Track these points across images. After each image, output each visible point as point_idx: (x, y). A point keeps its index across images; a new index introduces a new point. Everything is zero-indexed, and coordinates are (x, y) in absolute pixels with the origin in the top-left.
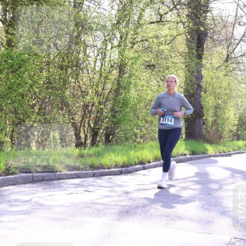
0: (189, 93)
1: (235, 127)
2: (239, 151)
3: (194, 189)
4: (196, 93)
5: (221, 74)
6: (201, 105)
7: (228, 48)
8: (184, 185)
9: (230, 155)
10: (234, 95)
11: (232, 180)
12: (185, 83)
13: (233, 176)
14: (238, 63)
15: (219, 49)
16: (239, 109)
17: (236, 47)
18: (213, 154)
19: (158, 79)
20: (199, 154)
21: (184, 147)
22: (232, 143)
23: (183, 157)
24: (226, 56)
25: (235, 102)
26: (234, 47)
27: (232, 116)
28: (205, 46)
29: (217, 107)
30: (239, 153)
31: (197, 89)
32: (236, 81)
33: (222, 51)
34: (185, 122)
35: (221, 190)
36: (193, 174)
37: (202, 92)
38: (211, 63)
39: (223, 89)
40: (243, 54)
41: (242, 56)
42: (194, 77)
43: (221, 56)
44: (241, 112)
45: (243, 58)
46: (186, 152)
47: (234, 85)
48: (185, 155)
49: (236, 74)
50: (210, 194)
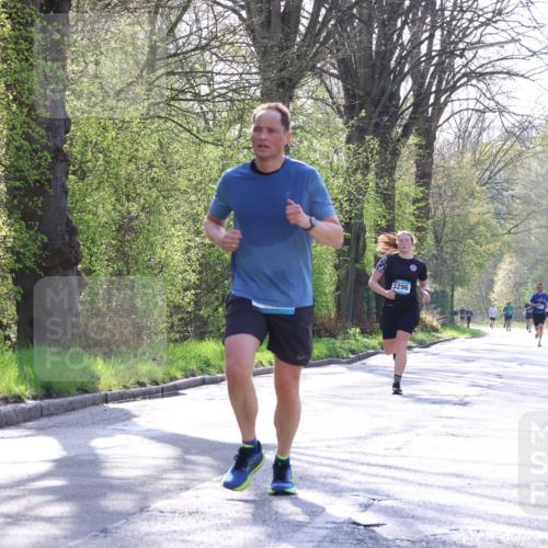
0: (25, 179)
1: (190, 294)
2: (207, 376)
3: (49, 520)
4: (49, 180)
6: (69, 222)
9: (174, 391)
10: (183, 184)
11: (178, 475)
12: (7, 144)
13: (183, 464)
14: (190, 74)
17: (179, 19)
18: (116, 390)
20: (69, 394)
21: (13, 372)
22: (179, 350)
23: (10, 407)
25: (185, 208)
26: (173, 18)
27: (178, 257)
29: (125, 228)
30: (203, 382)
31: (51, 168)
32: (185, 135)
34: (15, 282)
35: (145, 514)
36: (46, 467)
37: (72, 177)
39: (143, 165)
40: (204, 42)
41: (201, 48)
42: (40, 124)
44: (207, 241)
45: (207, 55)
46: (20, 389)
47: (181, 150)
48: (19, 399)
49: (186, 112)
50: (105, 531)
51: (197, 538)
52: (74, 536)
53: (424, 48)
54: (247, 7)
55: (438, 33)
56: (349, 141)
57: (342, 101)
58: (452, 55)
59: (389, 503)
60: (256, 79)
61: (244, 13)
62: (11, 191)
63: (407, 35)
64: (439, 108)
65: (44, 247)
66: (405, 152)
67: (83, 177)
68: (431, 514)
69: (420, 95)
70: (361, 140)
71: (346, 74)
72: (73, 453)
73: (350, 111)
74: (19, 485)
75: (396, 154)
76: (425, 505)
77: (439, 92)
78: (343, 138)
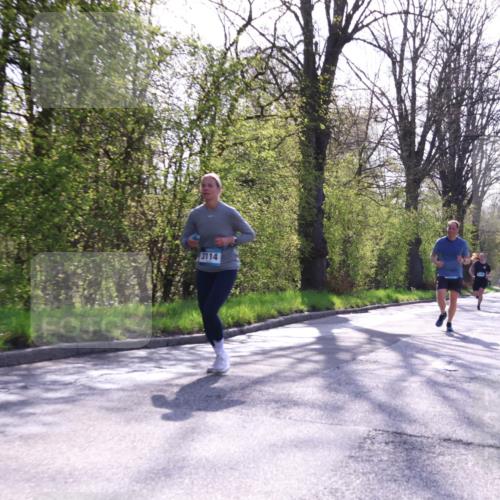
0: (306, 220)
1: (373, 270)
2: (380, 305)
3: (315, 362)
4: (315, 221)
5: (352, 193)
6: (323, 238)
7: (360, 155)
8: (300, 356)
9: (366, 311)
10: (371, 223)
11: (368, 346)
12: (299, 206)
13: (370, 341)
14: (376, 176)
15: (348, 155)
16: (377, 244)
17: (372, 153)
18: (342, 309)
19: (260, 201)
20: (322, 310)
21: (299, 300)
22: (369, 294)
23: (298, 315)
24: (357, 167)
25: (372, 233)
26: (369, 153)
27: (369, 254)
28: (327, 152)
29: (347, 241)
30: (378, 308)
31: (317, 216)
32: (373, 202)
33: (352, 158)
34: (301, 263)
35: (355, 362)
36: (313, 340)
37: (325, 219)
38: (336, 177)
39: (355, 215)
40: (382, 163)
41: (381, 166)
42: (313, 197)
43: (351, 166)
44: (382, 247)
45: (383, 169)
46: (302, 307)
47: (371, 208)
48: (302, 311)
49: (373, 193)
50: (338, 368)
51: (378, 372)
52: (324, 369)
53: (477, 167)
54: (401, 149)
55: (484, 161)
56: (444, 205)
57: (441, 189)
58: (490, 170)
59: (460, 361)
60: (403, 179)
61: (399, 151)
62: (300, 225)
63: (470, 161)
64: (484, 193)
65: (312, 248)
66: (468, 211)
67: (329, 219)
68: (478, 367)
69: (476, 186)
70: (449, 206)
71: (443, 177)
72: (325, 334)
73: (445, 193)
74: (302, 347)
75: (464, 212)
76: (476, 363)
77: (484, 186)
78: (441, 204)
